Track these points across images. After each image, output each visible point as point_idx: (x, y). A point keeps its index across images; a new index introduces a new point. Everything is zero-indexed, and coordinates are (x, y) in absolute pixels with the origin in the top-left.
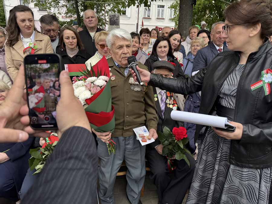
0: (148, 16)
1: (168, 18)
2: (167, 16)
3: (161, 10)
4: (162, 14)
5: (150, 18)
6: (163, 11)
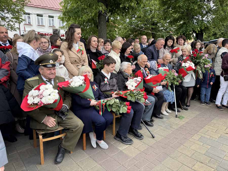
0: (29, 23)
1: (48, 26)
2: (47, 24)
3: (40, 18)
4: (42, 22)
5: (31, 25)
6: (42, 19)
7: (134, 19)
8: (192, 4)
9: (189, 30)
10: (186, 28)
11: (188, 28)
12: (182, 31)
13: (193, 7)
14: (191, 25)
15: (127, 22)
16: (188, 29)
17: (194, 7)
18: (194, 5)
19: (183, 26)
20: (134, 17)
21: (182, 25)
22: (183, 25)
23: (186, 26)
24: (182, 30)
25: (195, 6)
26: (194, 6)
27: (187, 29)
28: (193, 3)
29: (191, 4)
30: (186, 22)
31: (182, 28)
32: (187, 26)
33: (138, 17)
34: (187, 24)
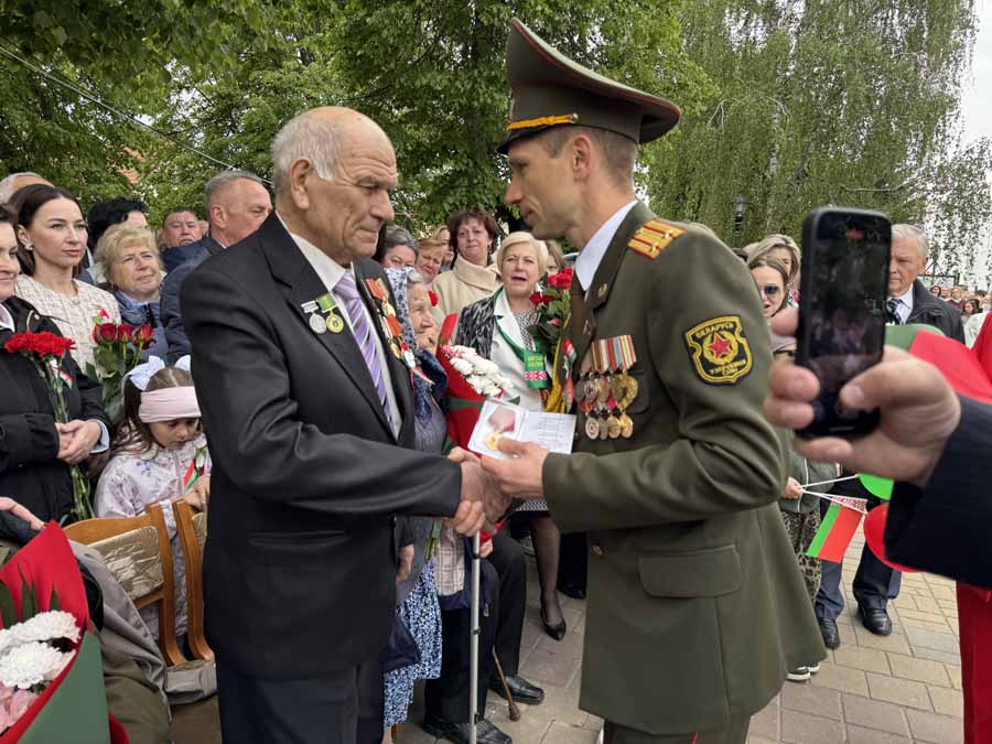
7: (231, 135)
8: (487, 87)
10: (468, 191)
11: (479, 193)
12: (454, 204)
13: (489, 101)
14: (491, 181)
15: (196, 146)
16: (476, 200)
17: (493, 98)
18: (496, 92)
19: (457, 183)
20: (233, 128)
21: (452, 181)
22: (455, 181)
23: (466, 182)
24: (451, 200)
25: (497, 96)
26: (495, 94)
27: (474, 197)
28: (491, 85)
29: (483, 86)
30: (464, 168)
31: (452, 193)
32: (471, 186)
33: (250, 129)
34: (470, 178)
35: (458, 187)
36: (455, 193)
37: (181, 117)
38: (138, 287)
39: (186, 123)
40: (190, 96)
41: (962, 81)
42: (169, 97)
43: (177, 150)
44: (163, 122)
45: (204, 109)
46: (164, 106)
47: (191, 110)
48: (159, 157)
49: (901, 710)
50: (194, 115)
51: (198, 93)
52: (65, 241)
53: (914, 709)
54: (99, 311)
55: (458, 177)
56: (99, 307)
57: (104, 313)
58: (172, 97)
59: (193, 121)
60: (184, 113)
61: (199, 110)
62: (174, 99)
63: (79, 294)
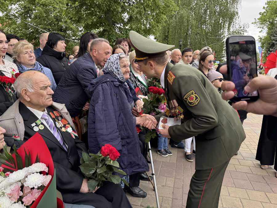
7: (30, 20)
9: (113, 39)
10: (108, 36)
11: (111, 38)
13: (115, 8)
15: (18, 23)
20: (30, 17)
23: (107, 33)
28: (115, 2)
30: (107, 29)
33: (36, 17)
34: (108, 32)
35: (105, 35)
36: (104, 37)
37: (12, 13)
38: (29, 63)
39: (14, 15)
40: (15, 6)
41: (238, 8)
42: (8, 7)
43: (12, 24)
44: (7, 15)
45: (20, 11)
46: (7, 9)
47: (16, 11)
48: (6, 26)
49: (245, 174)
50: (17, 13)
51: (18, 6)
52: (2, 48)
53: (248, 173)
54: (12, 70)
55: (105, 32)
56: (12, 68)
57: (14, 70)
58: (9, 7)
59: (17, 15)
60: (14, 12)
61: (18, 11)
62: (10, 7)
63: (5, 64)
